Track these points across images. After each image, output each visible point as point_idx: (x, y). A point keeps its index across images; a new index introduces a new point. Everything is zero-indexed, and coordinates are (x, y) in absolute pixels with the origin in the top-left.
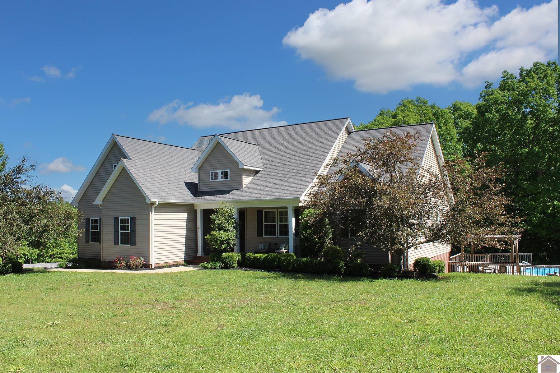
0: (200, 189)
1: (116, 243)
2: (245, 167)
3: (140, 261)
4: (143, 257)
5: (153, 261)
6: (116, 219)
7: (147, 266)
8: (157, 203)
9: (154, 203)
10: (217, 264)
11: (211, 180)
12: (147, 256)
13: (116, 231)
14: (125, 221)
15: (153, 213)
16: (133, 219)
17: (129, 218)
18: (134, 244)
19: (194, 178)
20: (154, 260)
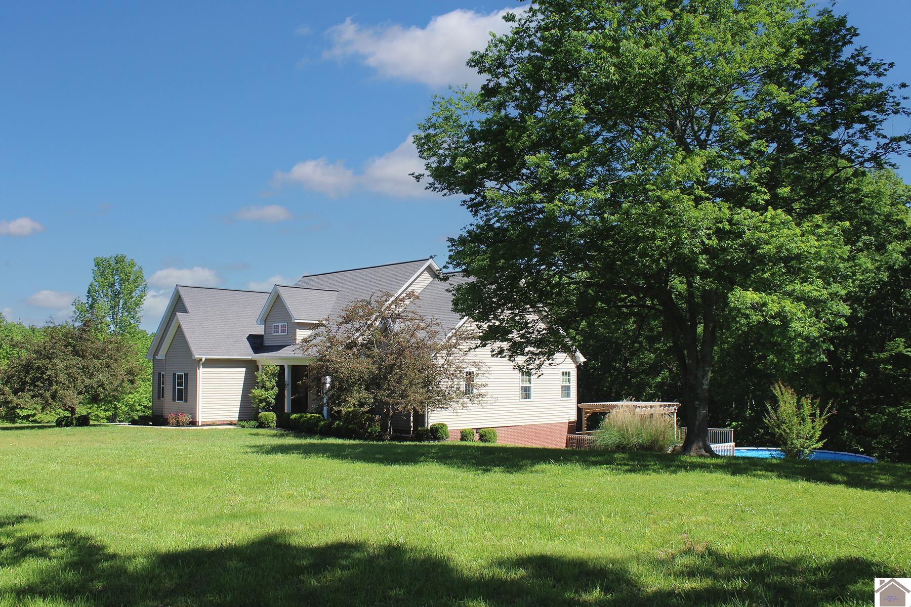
0: (267, 343)
1: (174, 400)
2: (296, 321)
3: (187, 418)
4: (190, 414)
5: (200, 419)
6: (175, 374)
7: (193, 423)
8: (204, 360)
9: (201, 360)
10: (253, 423)
11: (273, 334)
12: (193, 414)
13: (174, 388)
14: (180, 377)
15: (201, 368)
16: (186, 375)
17: (183, 374)
18: (186, 401)
19: (259, 330)
20: (200, 417)
